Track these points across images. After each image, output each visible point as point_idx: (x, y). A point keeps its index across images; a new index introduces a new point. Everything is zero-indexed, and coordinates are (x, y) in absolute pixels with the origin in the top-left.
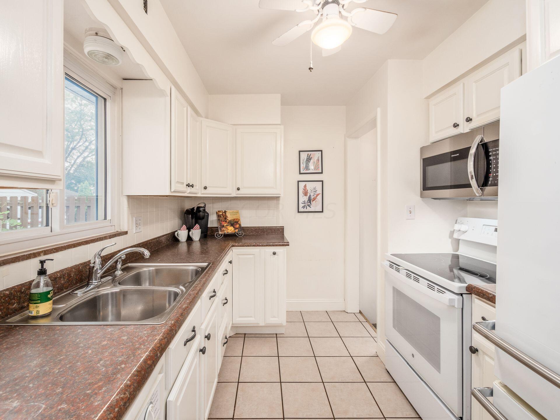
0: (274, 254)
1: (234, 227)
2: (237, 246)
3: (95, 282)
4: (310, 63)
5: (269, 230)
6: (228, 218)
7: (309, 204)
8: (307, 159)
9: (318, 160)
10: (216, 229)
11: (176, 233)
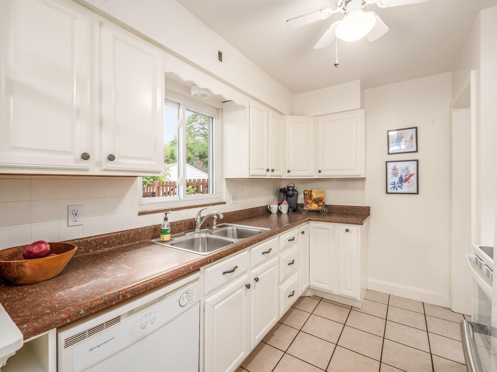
0: (347, 230)
1: (318, 205)
2: (313, 220)
3: (197, 230)
4: (336, 60)
5: (354, 209)
6: (313, 197)
7: (400, 185)
8: (397, 138)
9: (412, 138)
10: (302, 205)
11: (269, 206)
